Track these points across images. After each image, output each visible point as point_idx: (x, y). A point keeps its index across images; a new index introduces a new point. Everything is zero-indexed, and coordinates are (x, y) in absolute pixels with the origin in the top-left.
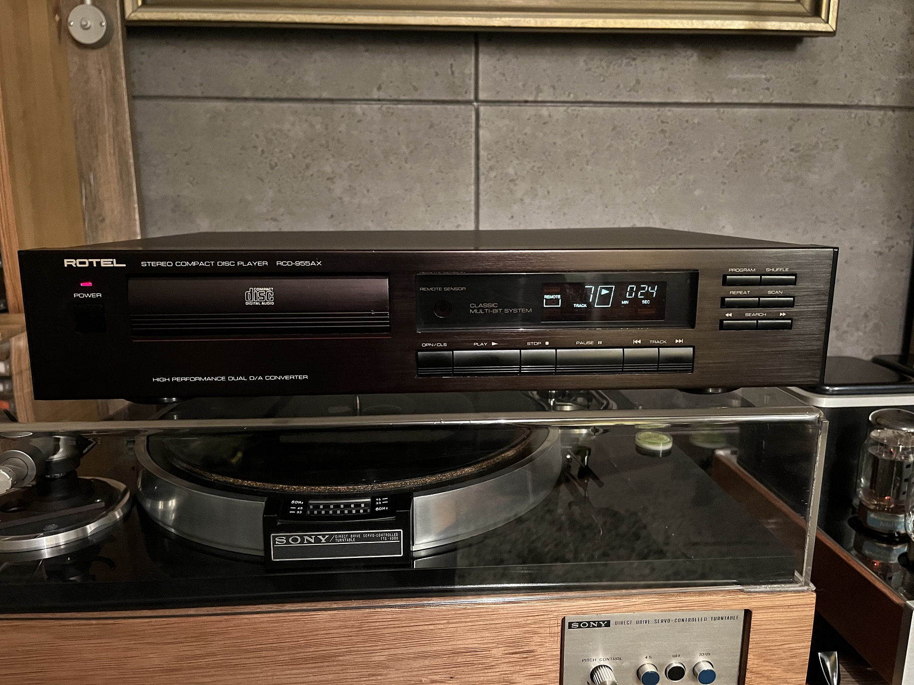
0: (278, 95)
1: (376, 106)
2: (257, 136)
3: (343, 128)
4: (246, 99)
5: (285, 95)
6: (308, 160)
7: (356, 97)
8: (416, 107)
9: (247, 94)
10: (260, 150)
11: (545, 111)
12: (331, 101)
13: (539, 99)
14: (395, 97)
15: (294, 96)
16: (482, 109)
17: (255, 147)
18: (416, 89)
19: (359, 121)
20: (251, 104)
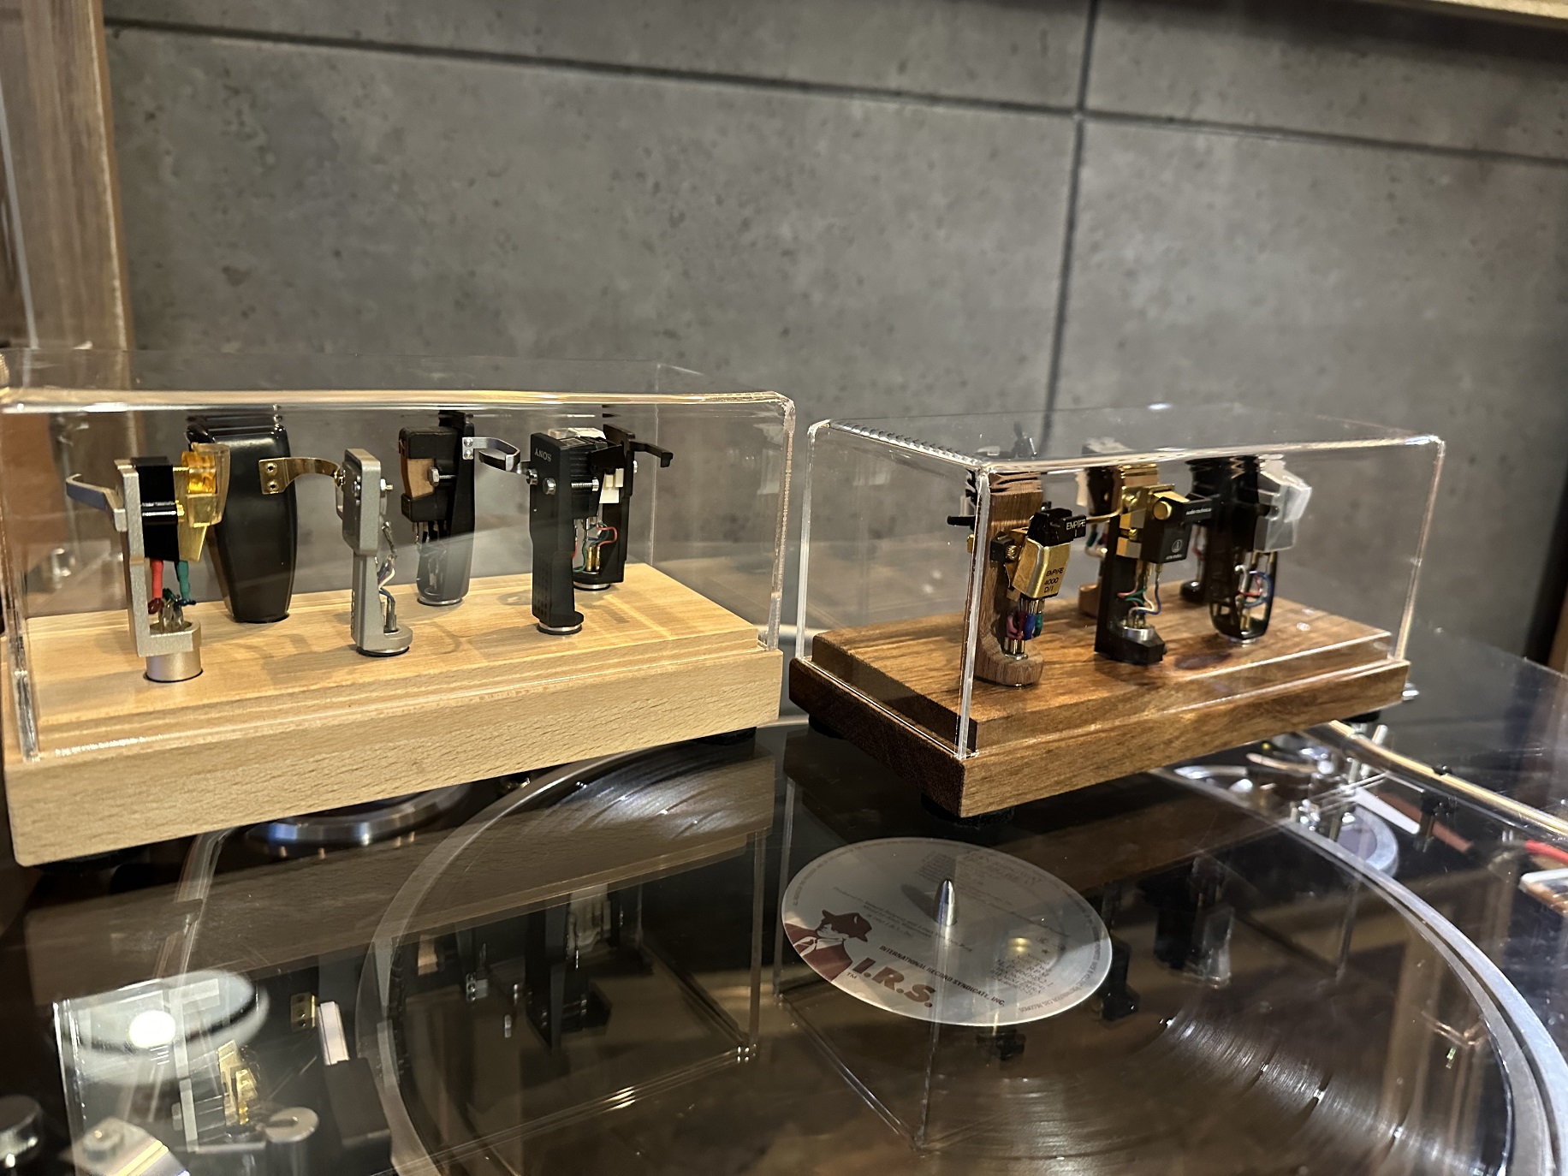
0: (697, 65)
1: (891, 106)
2: (648, 152)
3: (822, 146)
4: (628, 70)
5: (711, 67)
6: (748, 212)
7: (853, 81)
8: (969, 114)
9: (633, 58)
10: (650, 182)
11: (1201, 140)
12: (804, 87)
13: (1196, 116)
14: (929, 88)
15: (728, 69)
16: (1092, 127)
17: (641, 175)
18: (972, 75)
19: (857, 135)
20: (638, 81)
